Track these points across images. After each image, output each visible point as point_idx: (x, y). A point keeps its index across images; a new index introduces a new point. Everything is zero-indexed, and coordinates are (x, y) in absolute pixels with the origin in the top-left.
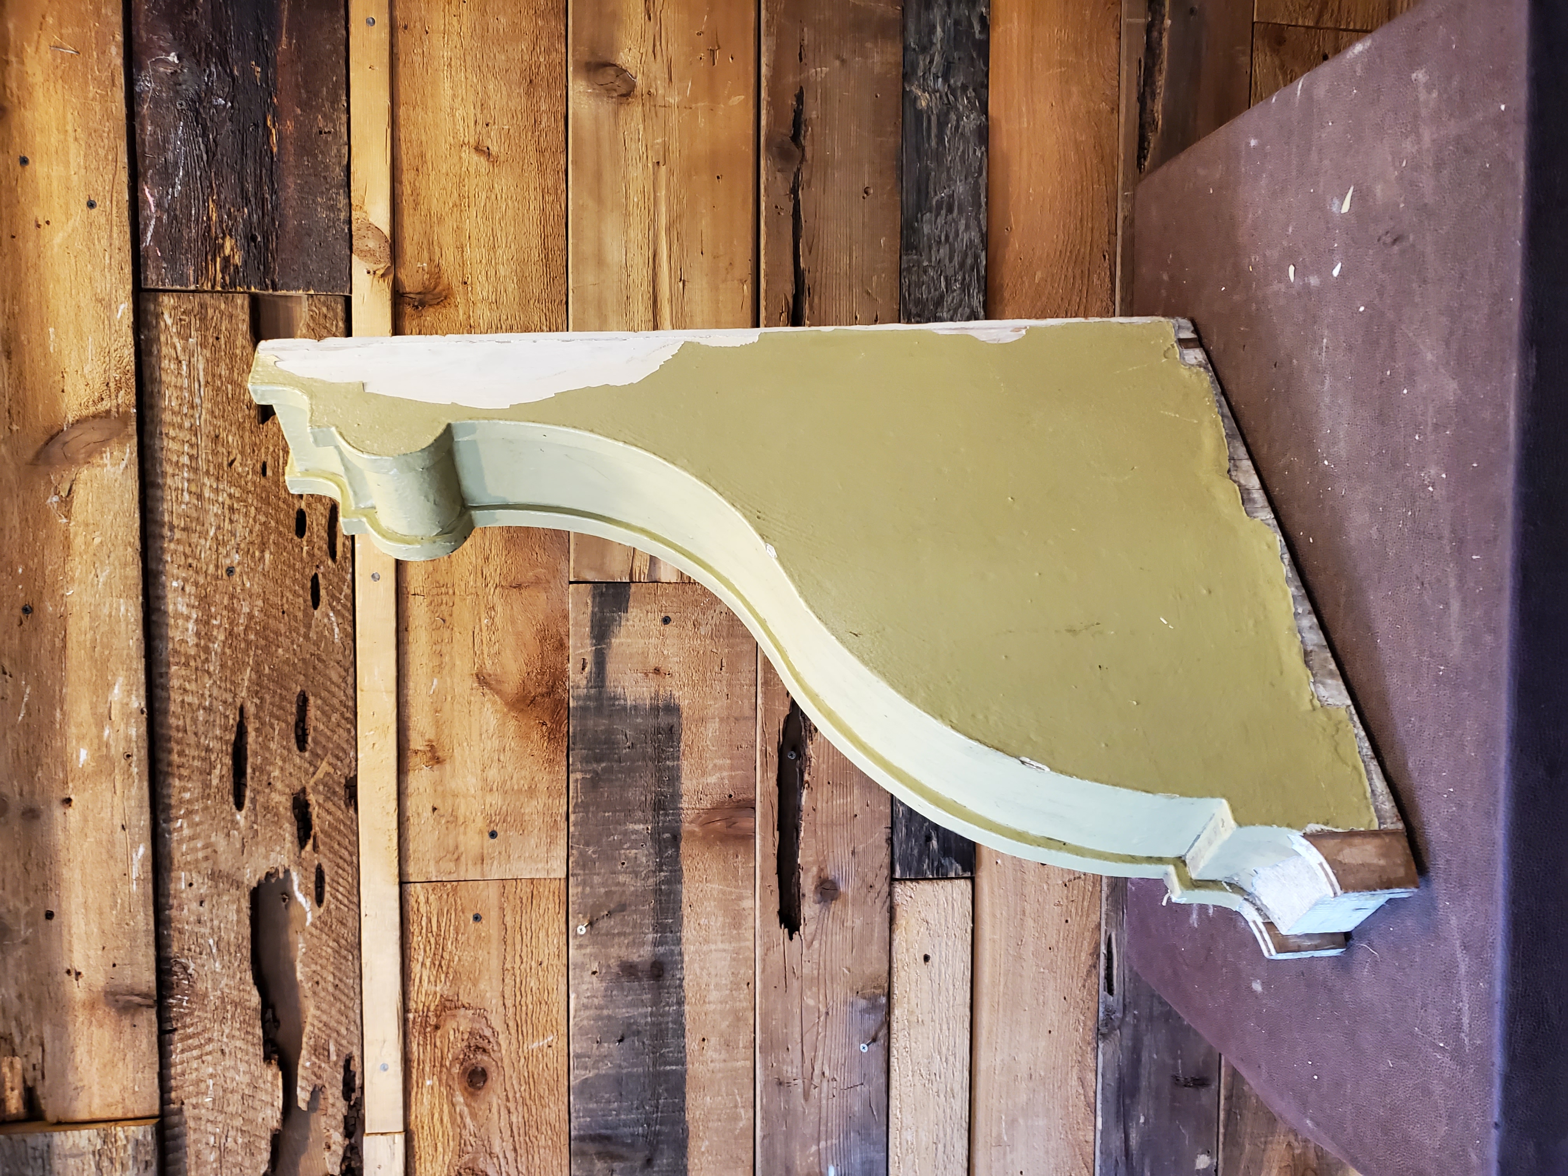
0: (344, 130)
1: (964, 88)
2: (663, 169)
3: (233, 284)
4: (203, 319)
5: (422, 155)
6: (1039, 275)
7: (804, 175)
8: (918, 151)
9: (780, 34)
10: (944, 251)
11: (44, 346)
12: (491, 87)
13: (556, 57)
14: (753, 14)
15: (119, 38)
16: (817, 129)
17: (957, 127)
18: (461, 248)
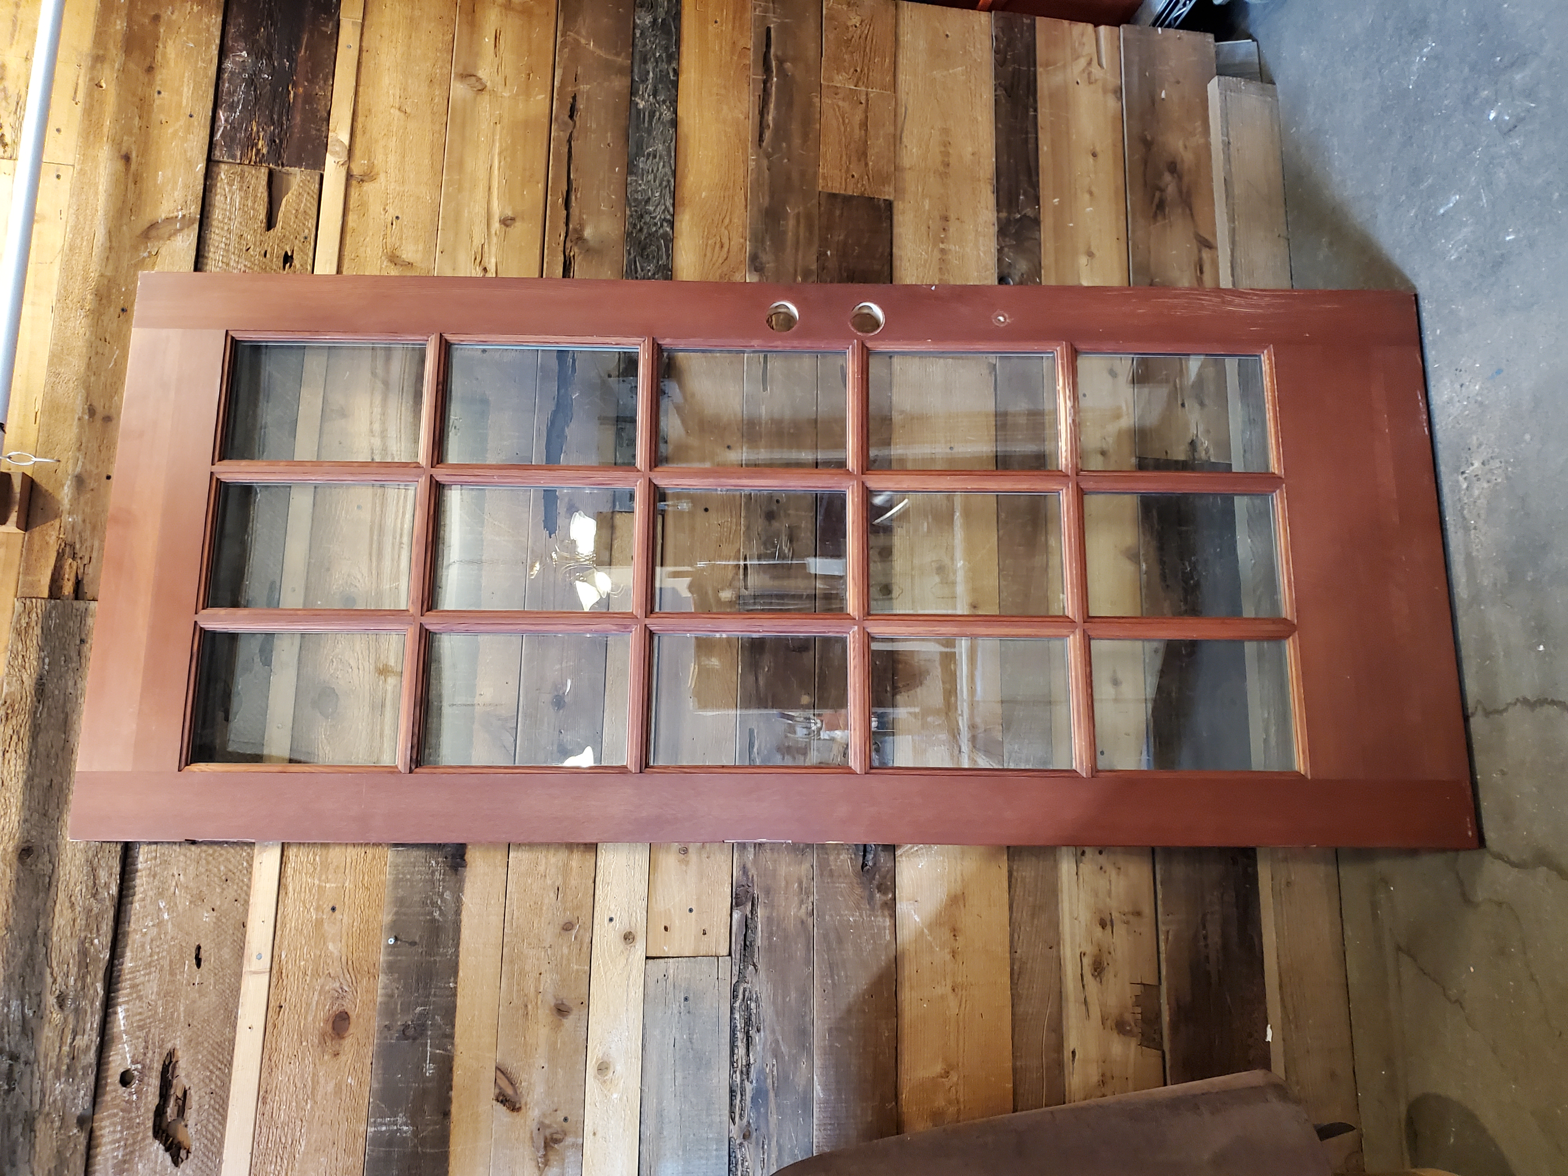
0: (329, 94)
1: (664, 102)
2: (498, 125)
3: (261, 162)
4: (242, 177)
5: (370, 110)
6: (704, 194)
7: (575, 134)
8: (638, 128)
9: (565, 68)
10: (651, 177)
11: (155, 179)
12: (410, 81)
13: (445, 71)
14: (551, 58)
15: (218, 41)
16: (583, 114)
17: (659, 118)
18: (386, 155)
